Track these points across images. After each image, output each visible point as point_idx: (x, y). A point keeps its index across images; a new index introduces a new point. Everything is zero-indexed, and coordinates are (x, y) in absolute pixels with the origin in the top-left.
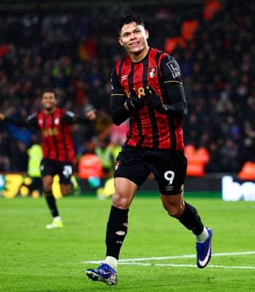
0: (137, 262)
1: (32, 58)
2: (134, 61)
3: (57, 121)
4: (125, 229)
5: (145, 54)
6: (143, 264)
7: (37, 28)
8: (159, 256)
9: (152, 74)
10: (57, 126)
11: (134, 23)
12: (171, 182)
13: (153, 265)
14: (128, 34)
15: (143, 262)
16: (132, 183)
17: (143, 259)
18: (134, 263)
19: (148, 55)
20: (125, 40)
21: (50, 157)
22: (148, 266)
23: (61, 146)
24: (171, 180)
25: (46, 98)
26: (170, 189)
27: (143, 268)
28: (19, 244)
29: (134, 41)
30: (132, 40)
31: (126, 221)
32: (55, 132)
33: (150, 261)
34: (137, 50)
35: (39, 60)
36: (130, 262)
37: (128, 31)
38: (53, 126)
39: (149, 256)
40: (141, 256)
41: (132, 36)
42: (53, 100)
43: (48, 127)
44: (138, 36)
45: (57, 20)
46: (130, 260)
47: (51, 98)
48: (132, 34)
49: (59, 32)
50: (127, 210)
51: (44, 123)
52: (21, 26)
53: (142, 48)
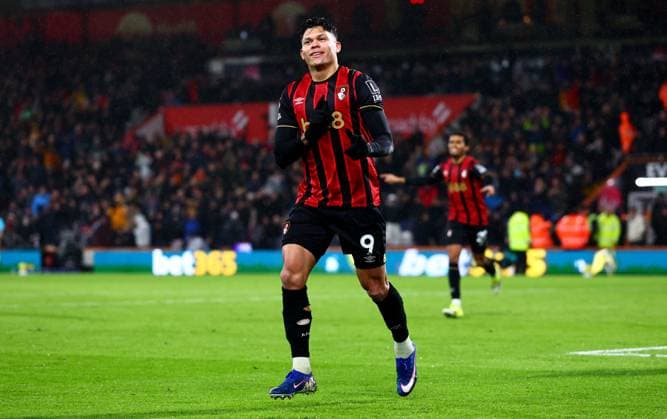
0: (634, 352)
1: (504, 109)
2: (315, 80)
3: (464, 174)
4: (308, 315)
5: (330, 73)
6: (642, 355)
7: (507, 73)
8: (659, 345)
9: (341, 96)
10: (465, 180)
11: (320, 28)
12: (371, 251)
13: (653, 356)
14: (310, 40)
15: (640, 352)
16: (306, 251)
17: (640, 349)
18: (630, 354)
19: (336, 74)
20: (306, 48)
21: (460, 220)
22: (647, 358)
23: (471, 204)
24: (370, 247)
25: (452, 142)
26: (370, 260)
27: (641, 360)
28: (491, 331)
29: (316, 50)
30: (313, 48)
31: (307, 303)
32: (463, 187)
33: (648, 352)
34: (318, 61)
35: (512, 111)
36: (625, 352)
37: (310, 36)
38: (460, 180)
39: (647, 345)
40: (639, 345)
41: (314, 44)
42: (462, 145)
43: (454, 181)
44: (323, 44)
45: (532, 64)
46: (625, 350)
47: (458, 142)
48: (315, 41)
49: (535, 77)
50: (305, 288)
51: (450, 175)
52: (489, 70)
53: (326, 61)
